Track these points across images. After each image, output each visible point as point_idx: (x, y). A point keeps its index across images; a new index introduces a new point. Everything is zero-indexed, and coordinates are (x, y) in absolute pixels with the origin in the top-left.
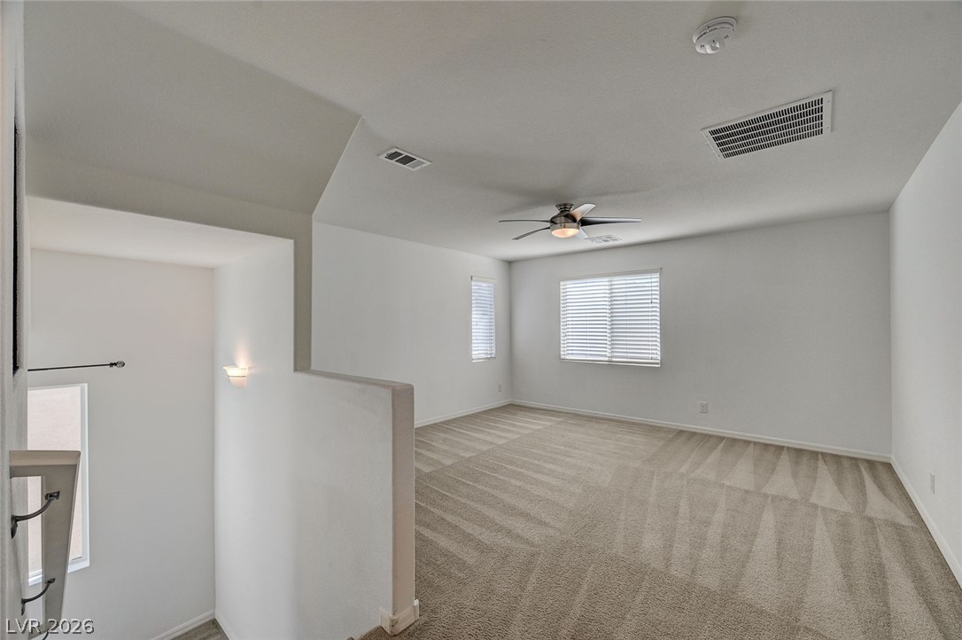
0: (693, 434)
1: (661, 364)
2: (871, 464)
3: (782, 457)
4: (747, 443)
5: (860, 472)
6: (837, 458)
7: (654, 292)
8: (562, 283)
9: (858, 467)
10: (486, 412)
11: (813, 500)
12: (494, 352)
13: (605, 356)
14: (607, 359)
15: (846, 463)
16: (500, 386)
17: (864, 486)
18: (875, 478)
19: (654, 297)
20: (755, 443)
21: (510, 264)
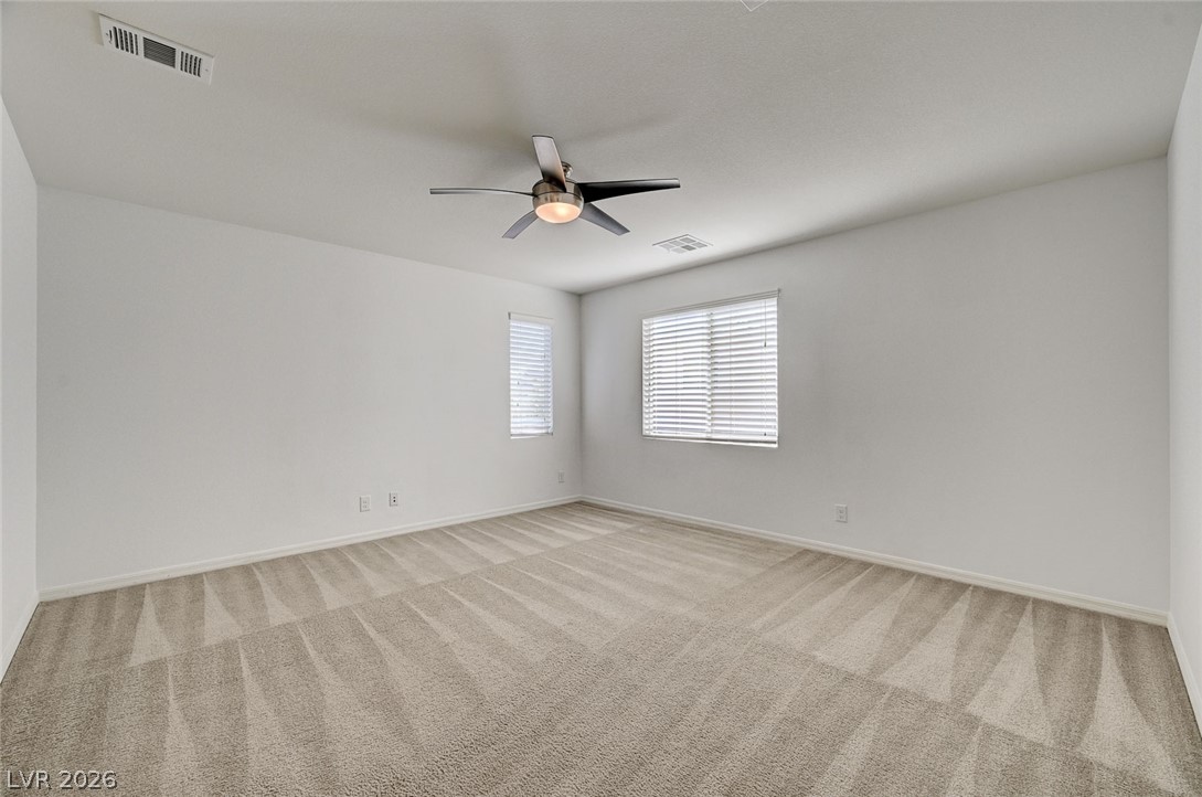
0: (823, 555)
1: (779, 442)
2: (1126, 627)
3: (958, 605)
4: (907, 575)
5: (1098, 643)
6: (1061, 611)
7: (768, 330)
8: (644, 322)
9: (1097, 632)
10: (531, 513)
11: (974, 707)
12: (551, 424)
13: (702, 431)
14: (704, 436)
15: (1075, 623)
16: (561, 475)
17: (1098, 677)
18: (1126, 658)
19: (768, 336)
20: (920, 576)
21: (580, 297)
